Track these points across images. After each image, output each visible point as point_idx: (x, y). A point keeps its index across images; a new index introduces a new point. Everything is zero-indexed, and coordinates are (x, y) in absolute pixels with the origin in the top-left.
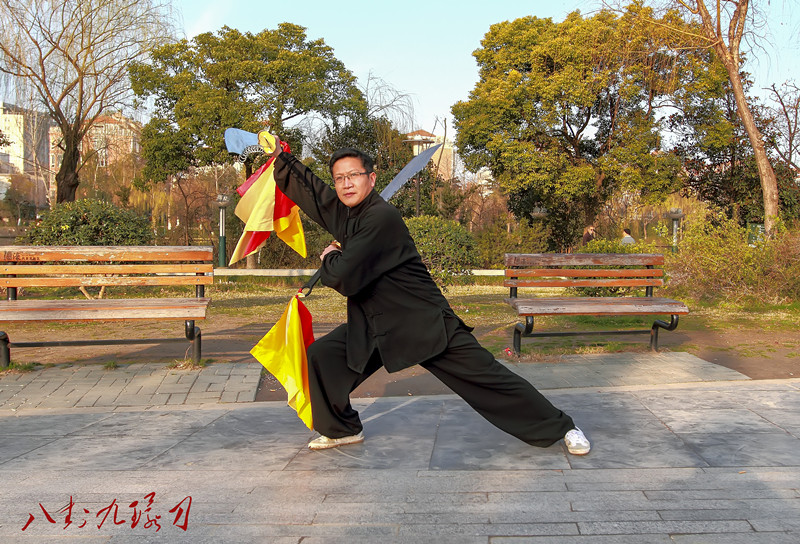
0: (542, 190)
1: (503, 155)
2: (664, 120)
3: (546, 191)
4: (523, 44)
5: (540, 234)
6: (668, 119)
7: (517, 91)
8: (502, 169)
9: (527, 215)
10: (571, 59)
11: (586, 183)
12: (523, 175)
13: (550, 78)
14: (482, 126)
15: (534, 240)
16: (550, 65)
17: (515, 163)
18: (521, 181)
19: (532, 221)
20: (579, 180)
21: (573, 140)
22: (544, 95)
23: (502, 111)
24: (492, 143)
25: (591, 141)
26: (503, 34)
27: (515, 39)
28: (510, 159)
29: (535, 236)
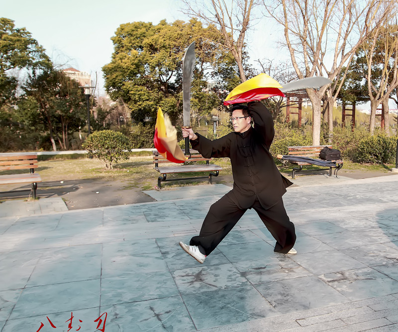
0: (151, 109)
1: (130, 92)
2: (208, 74)
3: (153, 110)
4: (138, 36)
5: (149, 131)
6: (210, 73)
7: (136, 61)
8: (130, 99)
9: (142, 120)
10: (164, 47)
11: (172, 106)
12: (141, 103)
13: (153, 55)
14: (119, 78)
15: (146, 133)
16: (153, 49)
17: (137, 96)
18: (140, 105)
19: (145, 124)
20: (169, 105)
21: (164, 84)
22: (151, 64)
23: (129, 71)
24: (125, 87)
25: (173, 84)
26: (126, 30)
27: (134, 33)
28: (135, 94)
29: (146, 131)
